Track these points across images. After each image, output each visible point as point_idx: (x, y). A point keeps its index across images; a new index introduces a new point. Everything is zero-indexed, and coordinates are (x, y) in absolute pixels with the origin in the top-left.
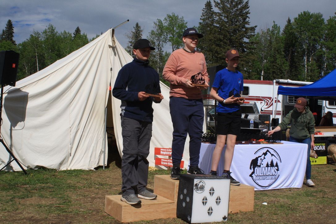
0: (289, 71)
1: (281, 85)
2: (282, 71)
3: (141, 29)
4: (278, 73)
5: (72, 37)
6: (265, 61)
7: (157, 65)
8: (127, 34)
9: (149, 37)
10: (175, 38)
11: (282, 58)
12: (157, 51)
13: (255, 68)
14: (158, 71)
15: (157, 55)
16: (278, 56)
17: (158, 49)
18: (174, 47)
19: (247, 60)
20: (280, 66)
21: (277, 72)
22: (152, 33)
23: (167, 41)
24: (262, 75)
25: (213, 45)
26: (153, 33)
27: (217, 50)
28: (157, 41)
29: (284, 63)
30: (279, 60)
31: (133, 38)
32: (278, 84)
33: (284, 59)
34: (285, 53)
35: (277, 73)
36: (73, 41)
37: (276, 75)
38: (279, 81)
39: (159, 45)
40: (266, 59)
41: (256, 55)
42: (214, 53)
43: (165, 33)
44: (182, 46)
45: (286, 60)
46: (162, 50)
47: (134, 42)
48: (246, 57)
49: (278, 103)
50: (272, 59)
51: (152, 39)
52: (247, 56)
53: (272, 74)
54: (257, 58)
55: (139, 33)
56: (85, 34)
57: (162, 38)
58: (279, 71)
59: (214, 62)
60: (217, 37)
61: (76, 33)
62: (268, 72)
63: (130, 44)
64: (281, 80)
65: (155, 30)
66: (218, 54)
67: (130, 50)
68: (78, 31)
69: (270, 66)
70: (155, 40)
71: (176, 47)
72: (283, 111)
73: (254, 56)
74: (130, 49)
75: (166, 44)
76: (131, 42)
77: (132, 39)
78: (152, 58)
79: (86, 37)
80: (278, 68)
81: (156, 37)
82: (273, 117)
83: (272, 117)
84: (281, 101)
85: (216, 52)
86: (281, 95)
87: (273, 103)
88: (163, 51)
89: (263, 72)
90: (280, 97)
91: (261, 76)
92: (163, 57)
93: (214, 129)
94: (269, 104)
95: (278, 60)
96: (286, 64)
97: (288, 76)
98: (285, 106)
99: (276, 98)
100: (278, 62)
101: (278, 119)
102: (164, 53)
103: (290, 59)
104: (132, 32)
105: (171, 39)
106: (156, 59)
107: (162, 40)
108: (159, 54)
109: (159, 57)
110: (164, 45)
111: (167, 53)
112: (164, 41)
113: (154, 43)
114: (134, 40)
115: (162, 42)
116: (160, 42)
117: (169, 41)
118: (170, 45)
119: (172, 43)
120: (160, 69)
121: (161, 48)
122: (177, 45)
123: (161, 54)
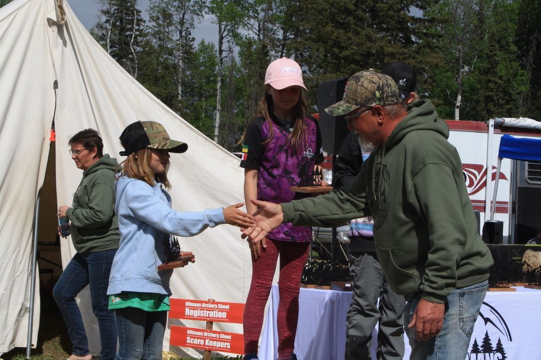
0: (530, 94)
1: (507, 134)
2: (511, 97)
4: (501, 101)
6: (466, 68)
7: (178, 76)
11: (511, 61)
12: (178, 37)
13: (437, 87)
14: (180, 92)
15: (179, 50)
16: (500, 55)
17: (181, 33)
18: (223, 27)
19: (417, 65)
20: (504, 81)
21: (498, 100)
23: (203, 13)
24: (458, 107)
25: (327, 24)
27: (337, 38)
28: (177, 11)
29: (515, 75)
30: (503, 67)
32: (499, 130)
33: (515, 65)
34: (519, 48)
35: (497, 102)
37: (494, 105)
38: (503, 123)
39: (182, 23)
40: (469, 64)
41: (442, 52)
42: (332, 47)
44: (244, 26)
45: (521, 65)
46: (191, 37)
47: (114, 13)
48: (414, 58)
49: (501, 181)
50: (485, 65)
51: (165, 6)
52: (416, 56)
53: (483, 104)
54: (446, 60)
58: (501, 95)
59: (329, 69)
60: (338, 4)
62: (475, 97)
63: (104, 18)
64: (509, 121)
66: (342, 49)
67: (103, 34)
69: (480, 82)
70: (173, 9)
71: (229, 27)
72: (514, 203)
73: (434, 55)
74: (104, 32)
75: (202, 19)
76: (106, 12)
77: (110, 4)
78: (165, 57)
80: (500, 89)
82: (488, 219)
83: (484, 218)
84: (508, 175)
85: (337, 44)
86: (510, 160)
87: (486, 181)
88: (193, 39)
89: (459, 98)
90: (507, 165)
91: (454, 107)
92: (195, 55)
93: (330, 250)
94: (476, 183)
95: (500, 67)
96: (521, 76)
97: (528, 110)
98: (520, 188)
99: (494, 168)
100: (500, 71)
101: (500, 224)
102: (196, 45)
103: (534, 63)
105: (215, 5)
106: (174, 60)
107: (191, 8)
108: (183, 47)
109: (183, 53)
110: (196, 22)
111: (205, 45)
112: (196, 10)
113: (170, 15)
114: (116, 7)
115: (189, 13)
116: (185, 13)
117: (210, 11)
118: (213, 22)
119: (217, 16)
120: (185, 86)
121: (189, 30)
122: (231, 24)
123: (187, 45)
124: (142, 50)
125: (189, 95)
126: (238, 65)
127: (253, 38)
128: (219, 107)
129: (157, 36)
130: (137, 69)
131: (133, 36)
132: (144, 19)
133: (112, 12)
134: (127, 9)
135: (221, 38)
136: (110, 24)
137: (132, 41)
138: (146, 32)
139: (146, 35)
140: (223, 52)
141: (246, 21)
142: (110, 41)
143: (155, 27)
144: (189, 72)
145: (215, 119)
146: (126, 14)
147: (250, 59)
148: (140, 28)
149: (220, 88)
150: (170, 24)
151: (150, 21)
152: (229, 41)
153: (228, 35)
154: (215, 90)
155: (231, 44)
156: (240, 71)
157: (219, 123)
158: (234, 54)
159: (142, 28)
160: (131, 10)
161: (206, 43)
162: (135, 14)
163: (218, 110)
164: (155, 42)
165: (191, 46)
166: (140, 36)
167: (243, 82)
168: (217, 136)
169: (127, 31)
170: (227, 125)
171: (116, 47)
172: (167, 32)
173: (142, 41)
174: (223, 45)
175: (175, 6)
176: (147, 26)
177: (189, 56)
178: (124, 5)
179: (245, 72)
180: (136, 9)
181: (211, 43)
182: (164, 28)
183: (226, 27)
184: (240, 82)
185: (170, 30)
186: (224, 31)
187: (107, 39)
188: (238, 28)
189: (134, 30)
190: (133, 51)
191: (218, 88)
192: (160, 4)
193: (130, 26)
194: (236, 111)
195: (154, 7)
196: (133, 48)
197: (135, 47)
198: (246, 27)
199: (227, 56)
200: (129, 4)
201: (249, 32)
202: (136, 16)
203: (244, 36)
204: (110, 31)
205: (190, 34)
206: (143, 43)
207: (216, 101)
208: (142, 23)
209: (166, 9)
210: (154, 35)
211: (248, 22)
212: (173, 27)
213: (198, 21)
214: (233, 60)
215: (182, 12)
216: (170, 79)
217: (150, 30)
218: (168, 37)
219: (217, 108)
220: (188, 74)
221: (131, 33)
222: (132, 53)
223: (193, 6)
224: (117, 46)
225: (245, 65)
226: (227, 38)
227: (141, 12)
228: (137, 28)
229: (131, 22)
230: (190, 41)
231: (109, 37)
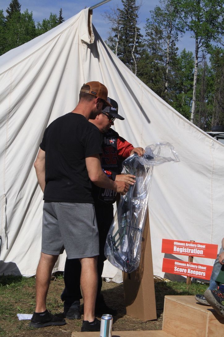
3: (137, 5)
5: (4, 17)
8: (108, 14)
9: (151, 20)
10: (201, 23)
15: (166, 57)
18: (199, 40)
22: (156, 13)
23: (185, 30)
26: (158, 12)
28: (166, 28)
31: (120, 22)
36: (5, 25)
39: (169, 37)
43: (183, 14)
44: (214, 39)
46: (176, 47)
47: (121, 30)
51: (157, 25)
55: (132, 12)
56: (29, 12)
57: (177, 22)
61: (12, 10)
63: (114, 34)
65: (163, 6)
67: (113, 45)
68: (15, 6)
70: (163, 27)
71: (203, 40)
74: (114, 44)
75: (183, 34)
76: (115, 30)
77: (119, 24)
78: (156, 62)
79: (30, 17)
81: (165, 21)
88: (177, 49)
92: (178, 61)
102: (179, 53)
104: (119, 9)
105: (193, 25)
106: (163, 64)
107: (176, 26)
108: (169, 54)
109: (170, 59)
110: (179, 37)
111: (186, 53)
112: (179, 28)
113: (161, 32)
114: (122, 26)
115: (175, 30)
116: (171, 30)
117: (189, 29)
118: (191, 37)
119: (195, 32)
120: (170, 83)
121: (174, 42)
122: (205, 38)
123: (173, 53)
124: (140, 56)
125: (173, 89)
126: (209, 68)
127: (221, 48)
128: (194, 98)
129: (151, 46)
130: (136, 70)
131: (134, 47)
132: (142, 35)
133: (119, 29)
134: (131, 27)
135: (198, 48)
136: (118, 38)
137: (133, 50)
138: (143, 44)
139: (143, 46)
140: (199, 58)
141: (216, 36)
142: (118, 50)
143: (150, 40)
144: (173, 73)
145: (191, 107)
146: (130, 31)
147: (218, 64)
148: (139, 41)
149: (196, 84)
150: (160, 38)
151: (146, 36)
152: (203, 51)
153: (202, 46)
154: (192, 86)
155: (204, 53)
156: (210, 72)
157: (194, 110)
158: (206, 60)
159: (140, 41)
160: (133, 28)
161: (187, 52)
162: (136, 30)
163: (194, 100)
164: (149, 51)
165: (175, 53)
166: (139, 46)
167: (212, 80)
168: (193, 119)
169: (130, 43)
170: (200, 111)
171: (122, 55)
172: (158, 44)
173: (140, 50)
174: (198, 53)
175: (164, 24)
176: (144, 40)
177: (174, 61)
178: (128, 24)
179: (214, 73)
180: (136, 27)
181: (190, 51)
182: (156, 41)
183: (201, 40)
184: (210, 80)
185: (161, 42)
186: (200, 43)
187: (115, 49)
188: (210, 41)
189: (135, 42)
190: (134, 58)
191: (194, 84)
192: (154, 23)
193: (132, 40)
194: (207, 101)
195: (150, 25)
196: (134, 55)
197: (135, 54)
198: (216, 40)
199: (201, 62)
200: (132, 24)
201: (217, 43)
202: (136, 33)
203: (214, 46)
204: (118, 43)
205: (175, 45)
206: (141, 51)
207: (192, 94)
208: (141, 37)
209: (158, 27)
210: (149, 46)
211: (217, 36)
212: (163, 40)
213: (181, 35)
214: (205, 64)
215: (170, 29)
216: (160, 78)
217: (146, 43)
218: (159, 48)
219: (193, 99)
220: (172, 74)
221: (133, 44)
222: (133, 59)
223: (178, 25)
224: (122, 53)
225: (214, 68)
226: (202, 48)
227: (140, 29)
228: (136, 41)
229: (133, 37)
230: (175, 50)
231: (117, 47)
